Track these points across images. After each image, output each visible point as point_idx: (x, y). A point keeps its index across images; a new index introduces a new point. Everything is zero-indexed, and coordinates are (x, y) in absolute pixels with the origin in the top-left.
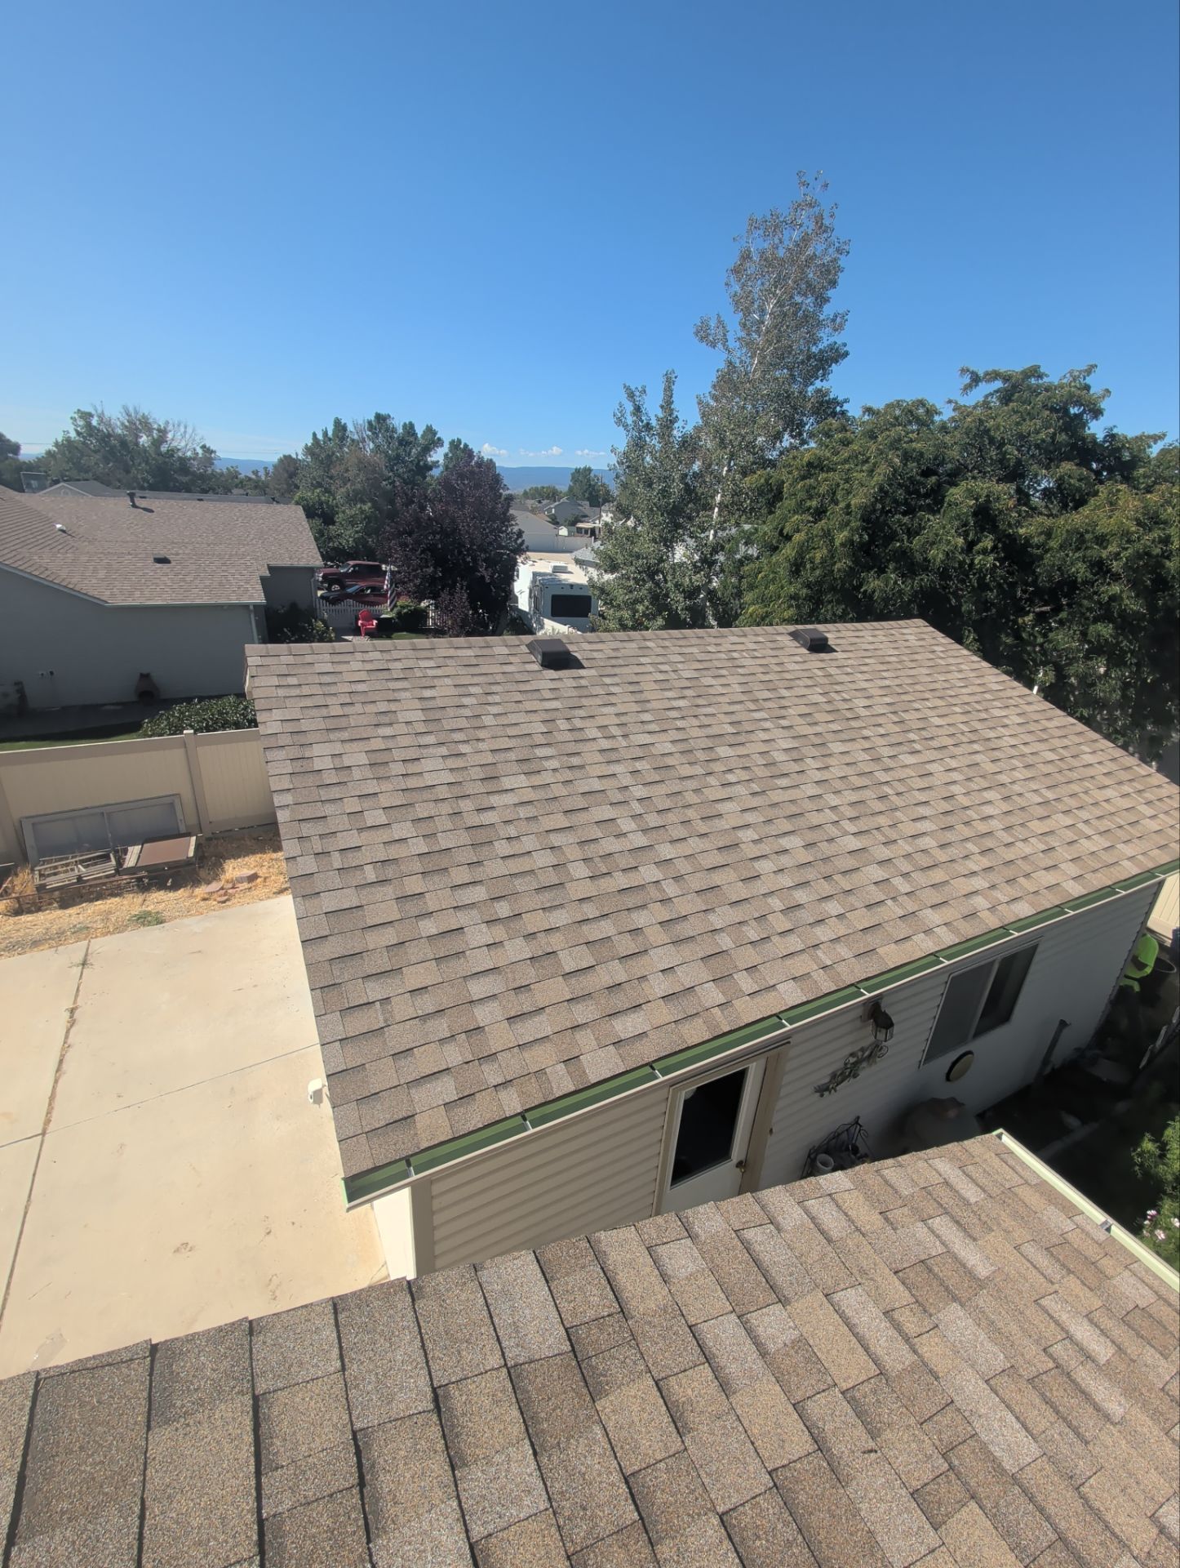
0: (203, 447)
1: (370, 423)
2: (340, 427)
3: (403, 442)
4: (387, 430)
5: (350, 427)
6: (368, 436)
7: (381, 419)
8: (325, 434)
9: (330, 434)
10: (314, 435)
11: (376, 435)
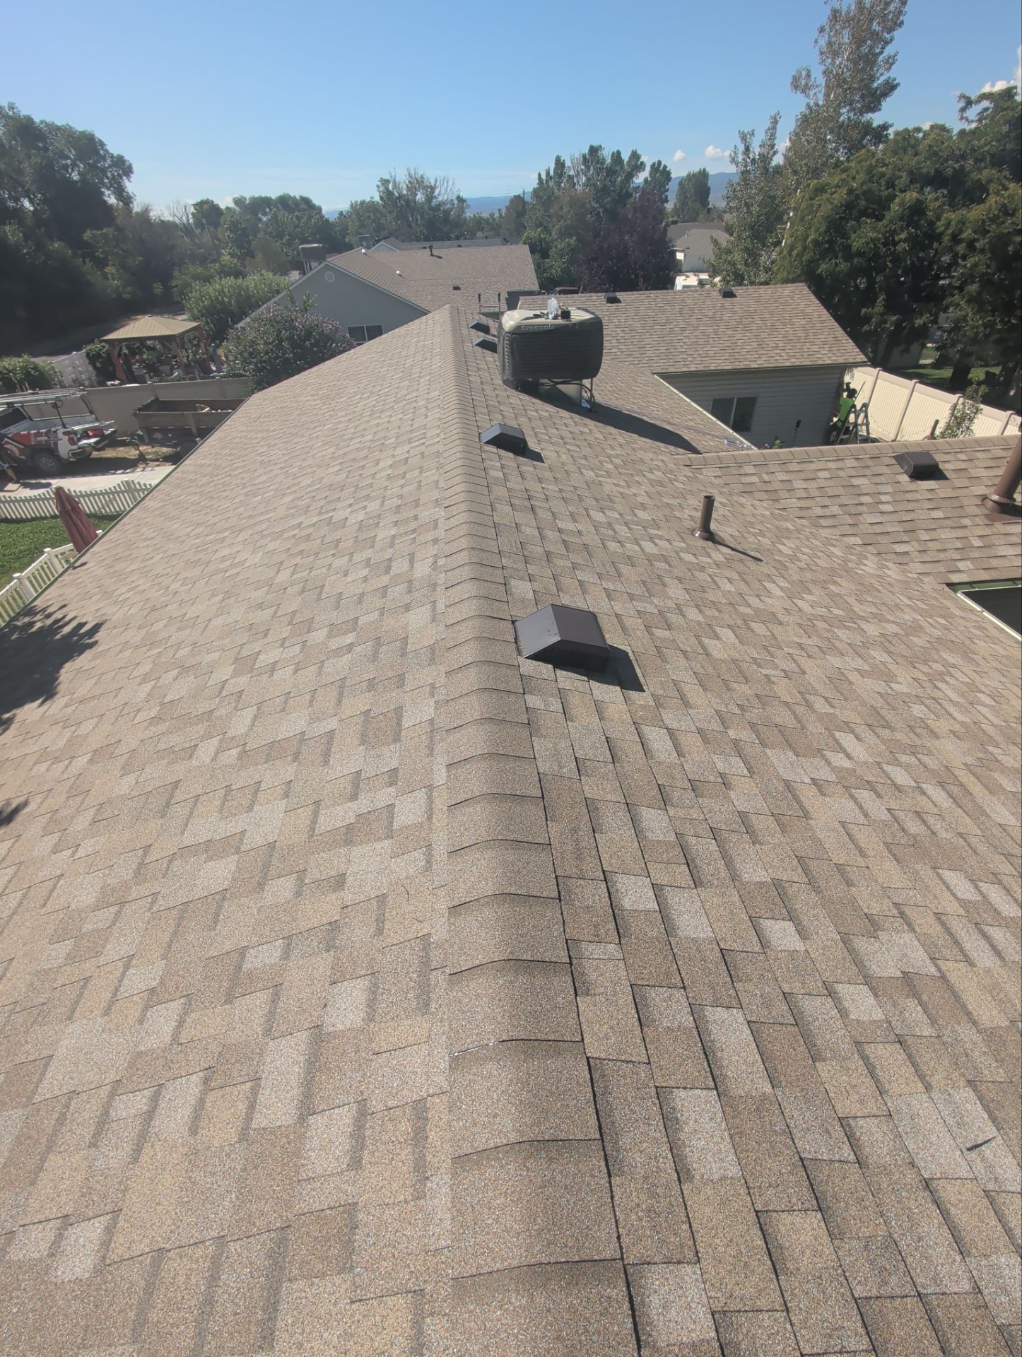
0: (458, 198)
1: (584, 156)
2: (560, 164)
3: (611, 172)
4: (598, 162)
5: (568, 163)
6: (582, 170)
7: (594, 150)
8: (548, 173)
9: (552, 173)
10: (540, 175)
11: (588, 168)
